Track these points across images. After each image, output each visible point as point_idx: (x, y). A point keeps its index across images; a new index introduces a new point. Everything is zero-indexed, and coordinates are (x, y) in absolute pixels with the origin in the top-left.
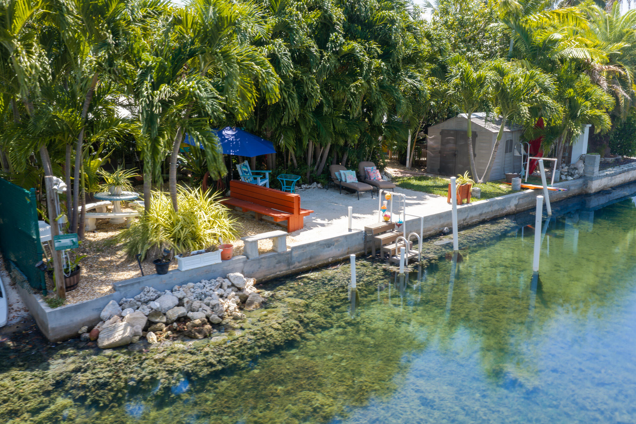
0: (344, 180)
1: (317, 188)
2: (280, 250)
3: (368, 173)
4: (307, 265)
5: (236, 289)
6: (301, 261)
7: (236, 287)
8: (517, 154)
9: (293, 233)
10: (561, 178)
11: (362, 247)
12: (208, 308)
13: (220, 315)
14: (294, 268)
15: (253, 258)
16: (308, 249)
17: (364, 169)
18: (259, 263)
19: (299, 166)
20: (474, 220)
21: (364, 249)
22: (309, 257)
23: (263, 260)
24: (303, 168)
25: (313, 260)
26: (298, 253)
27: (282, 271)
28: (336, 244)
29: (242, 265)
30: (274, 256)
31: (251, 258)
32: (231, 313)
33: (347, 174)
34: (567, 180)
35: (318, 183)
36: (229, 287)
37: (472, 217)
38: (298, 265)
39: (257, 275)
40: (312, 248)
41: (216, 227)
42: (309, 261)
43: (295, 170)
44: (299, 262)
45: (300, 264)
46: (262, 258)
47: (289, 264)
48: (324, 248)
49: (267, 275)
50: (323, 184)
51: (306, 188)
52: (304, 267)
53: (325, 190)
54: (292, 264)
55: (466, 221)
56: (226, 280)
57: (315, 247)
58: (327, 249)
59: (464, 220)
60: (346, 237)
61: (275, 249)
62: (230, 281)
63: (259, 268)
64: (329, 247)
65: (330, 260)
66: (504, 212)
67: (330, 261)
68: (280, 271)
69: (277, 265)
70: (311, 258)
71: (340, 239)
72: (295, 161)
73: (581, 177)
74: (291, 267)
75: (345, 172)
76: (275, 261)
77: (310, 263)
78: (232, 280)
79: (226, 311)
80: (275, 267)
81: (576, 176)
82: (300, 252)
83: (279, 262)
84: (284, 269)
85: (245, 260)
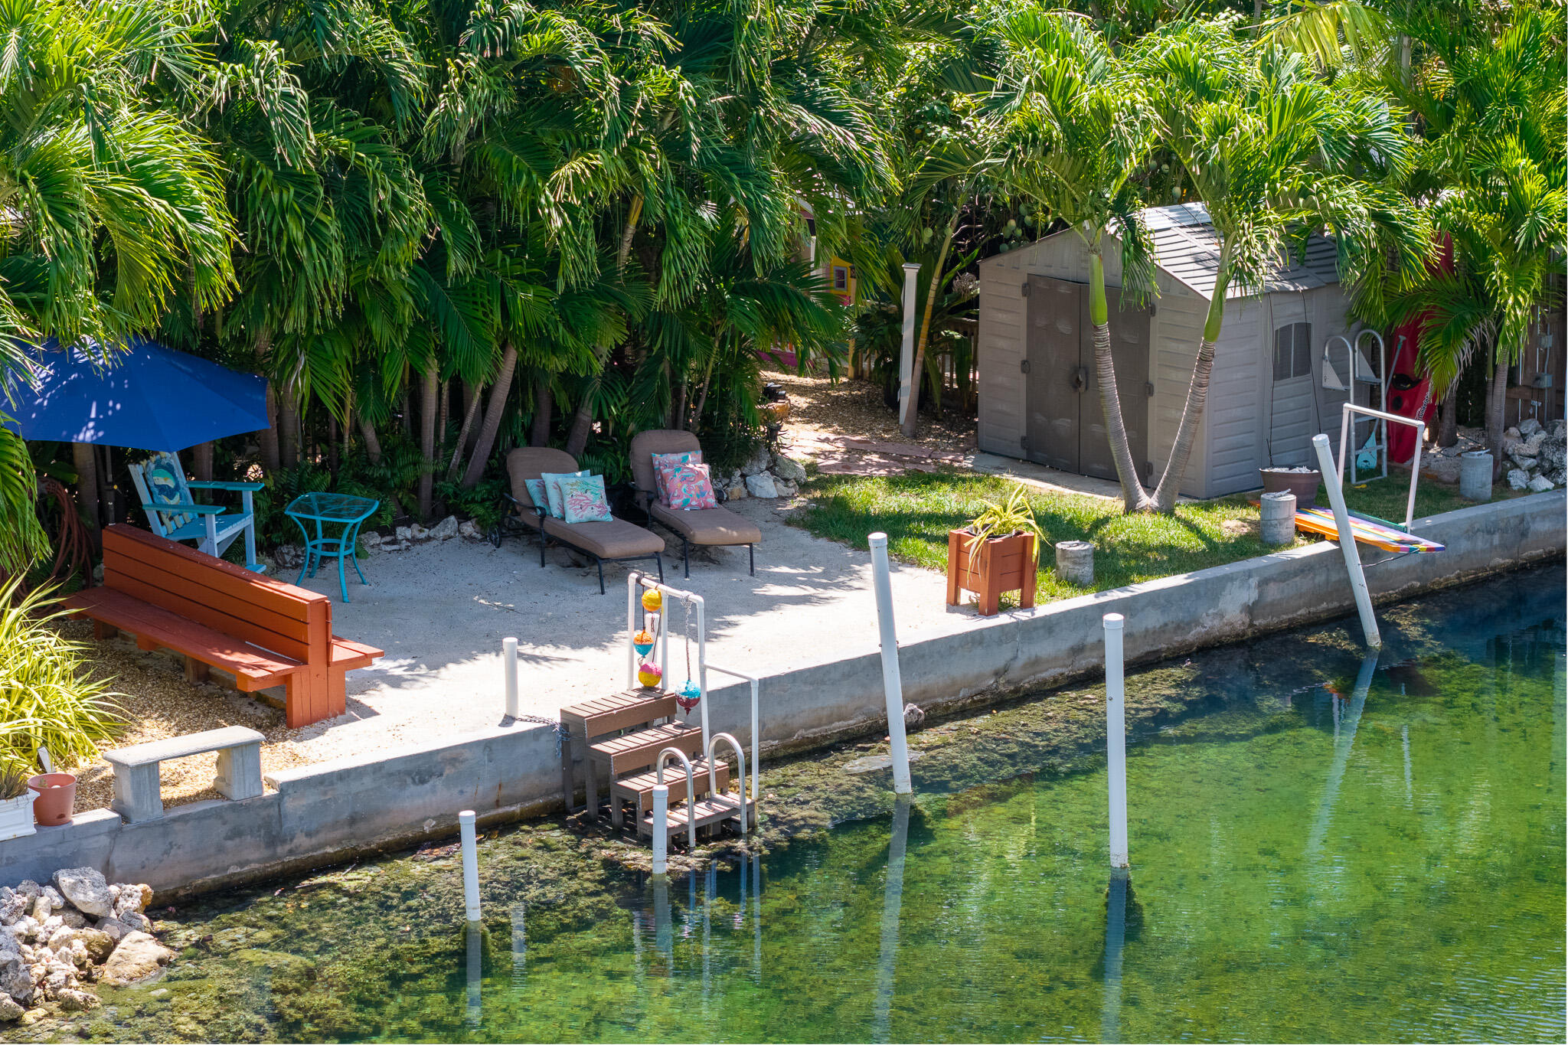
0: (556, 512)
1: (458, 539)
2: (238, 794)
3: (664, 478)
4: (339, 842)
5: (80, 919)
6: (317, 832)
7: (80, 912)
8: (1333, 381)
9: (305, 730)
11: (556, 780)
13: (21, 997)
14: (291, 852)
15: (143, 820)
16: (341, 788)
17: (652, 465)
18: (165, 835)
19: (390, 454)
20: (1049, 674)
21: (563, 789)
22: (345, 816)
23: (177, 827)
24: (400, 463)
25: (362, 828)
26: (304, 802)
27: (247, 862)
28: (448, 771)
29: (104, 840)
30: (217, 814)
31: (135, 819)
32: (55, 990)
33: (567, 489)
35: (464, 517)
36: (54, 911)
37: (1035, 663)
38: (302, 846)
39: (160, 876)
40: (355, 786)
41: (29, 712)
42: (346, 830)
43: (369, 472)
44: (309, 835)
45: (314, 841)
46: (174, 820)
47: (273, 840)
48: (403, 785)
49: (196, 877)
50: (481, 522)
51: (414, 541)
52: (330, 850)
53: (490, 547)
54: (284, 842)
55: (1011, 675)
56: (50, 890)
57: (368, 782)
58: (413, 789)
59: (997, 674)
60: (488, 745)
61: (225, 790)
62: (61, 894)
63: (166, 852)
64: (423, 782)
65: (428, 827)
66: (1193, 635)
67: (427, 829)
68: (241, 864)
69: (229, 843)
70: (353, 821)
71: (467, 754)
72: (370, 434)
74: (281, 850)
75: (560, 478)
76: (223, 830)
77: (352, 836)
78: (65, 891)
79: (41, 984)
80: (220, 849)
82: (312, 797)
83: (236, 833)
84: (256, 855)
85: (115, 825)
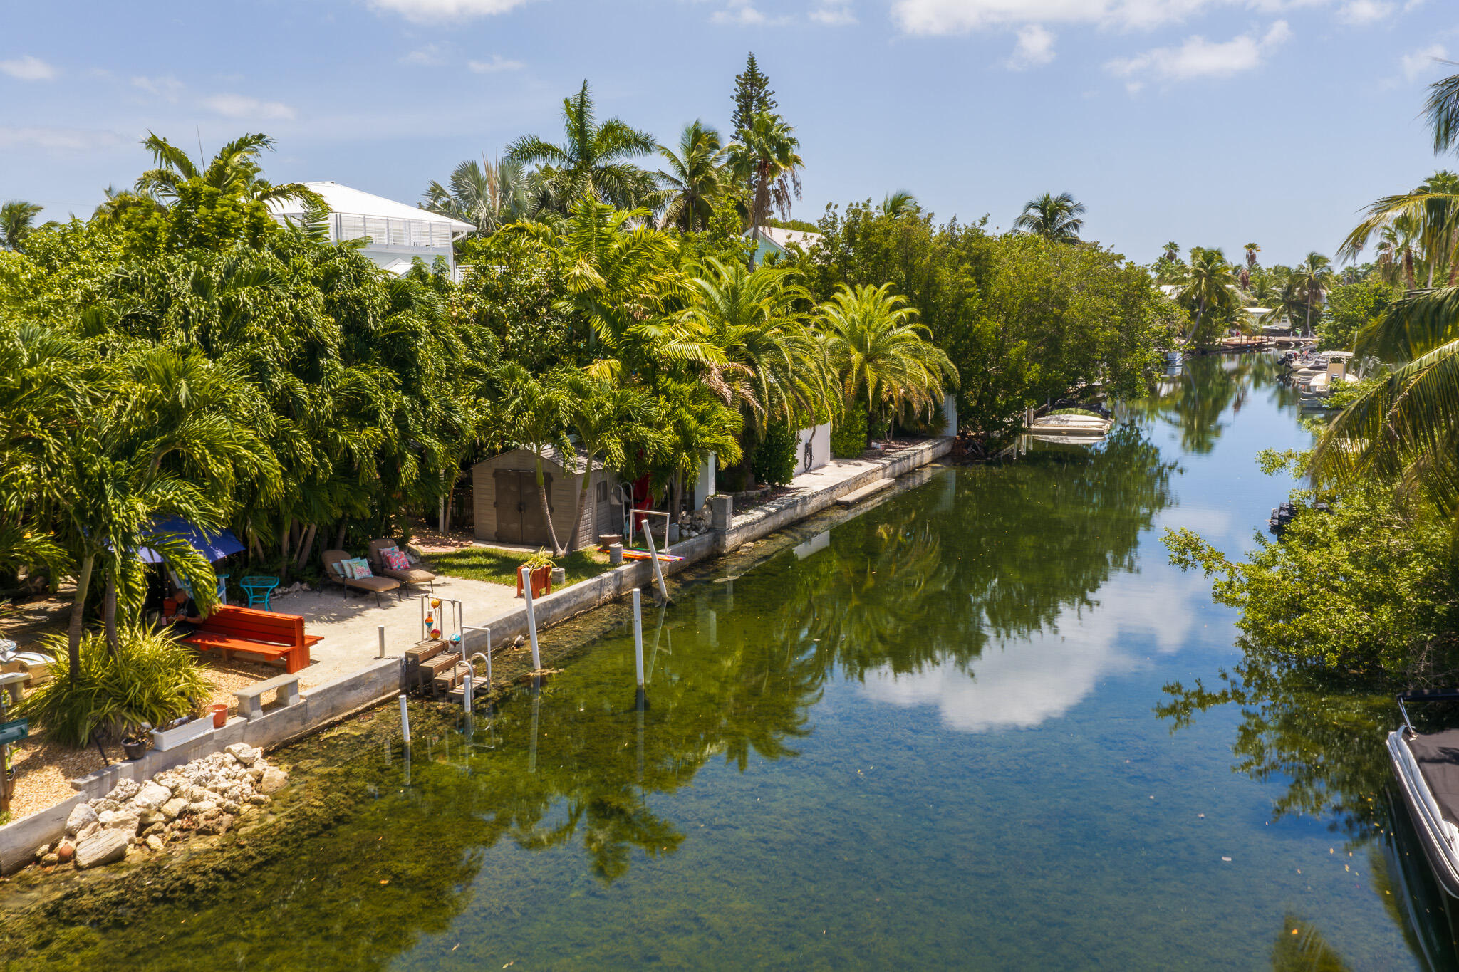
0: (349, 575)
1: (301, 592)
2: (291, 704)
3: (387, 559)
4: (328, 719)
6: (320, 716)
7: (243, 762)
8: (615, 502)
10: (681, 535)
12: (217, 795)
14: (311, 726)
16: (328, 696)
17: (379, 554)
18: (264, 725)
20: (560, 620)
21: (406, 684)
23: (269, 721)
25: (336, 711)
26: (314, 703)
27: (295, 733)
28: (366, 683)
29: (241, 731)
30: (283, 713)
33: (353, 565)
34: (690, 537)
37: (555, 615)
38: (316, 722)
39: (262, 744)
40: (334, 694)
42: (330, 714)
44: (317, 717)
45: (319, 720)
46: (267, 718)
47: (303, 721)
48: (350, 691)
49: (276, 742)
50: (310, 584)
51: (285, 593)
52: (325, 722)
54: (308, 721)
55: (548, 620)
57: (338, 692)
58: (354, 692)
59: (544, 620)
60: (379, 671)
61: (284, 703)
62: (233, 755)
63: (265, 733)
64: (357, 689)
68: (293, 734)
69: (288, 725)
70: (333, 709)
71: (373, 676)
73: (709, 530)
74: (308, 724)
75: (351, 562)
76: (286, 719)
80: (285, 728)
81: (703, 529)
82: (317, 701)
83: (292, 721)
84: (298, 729)
85: (245, 723)
